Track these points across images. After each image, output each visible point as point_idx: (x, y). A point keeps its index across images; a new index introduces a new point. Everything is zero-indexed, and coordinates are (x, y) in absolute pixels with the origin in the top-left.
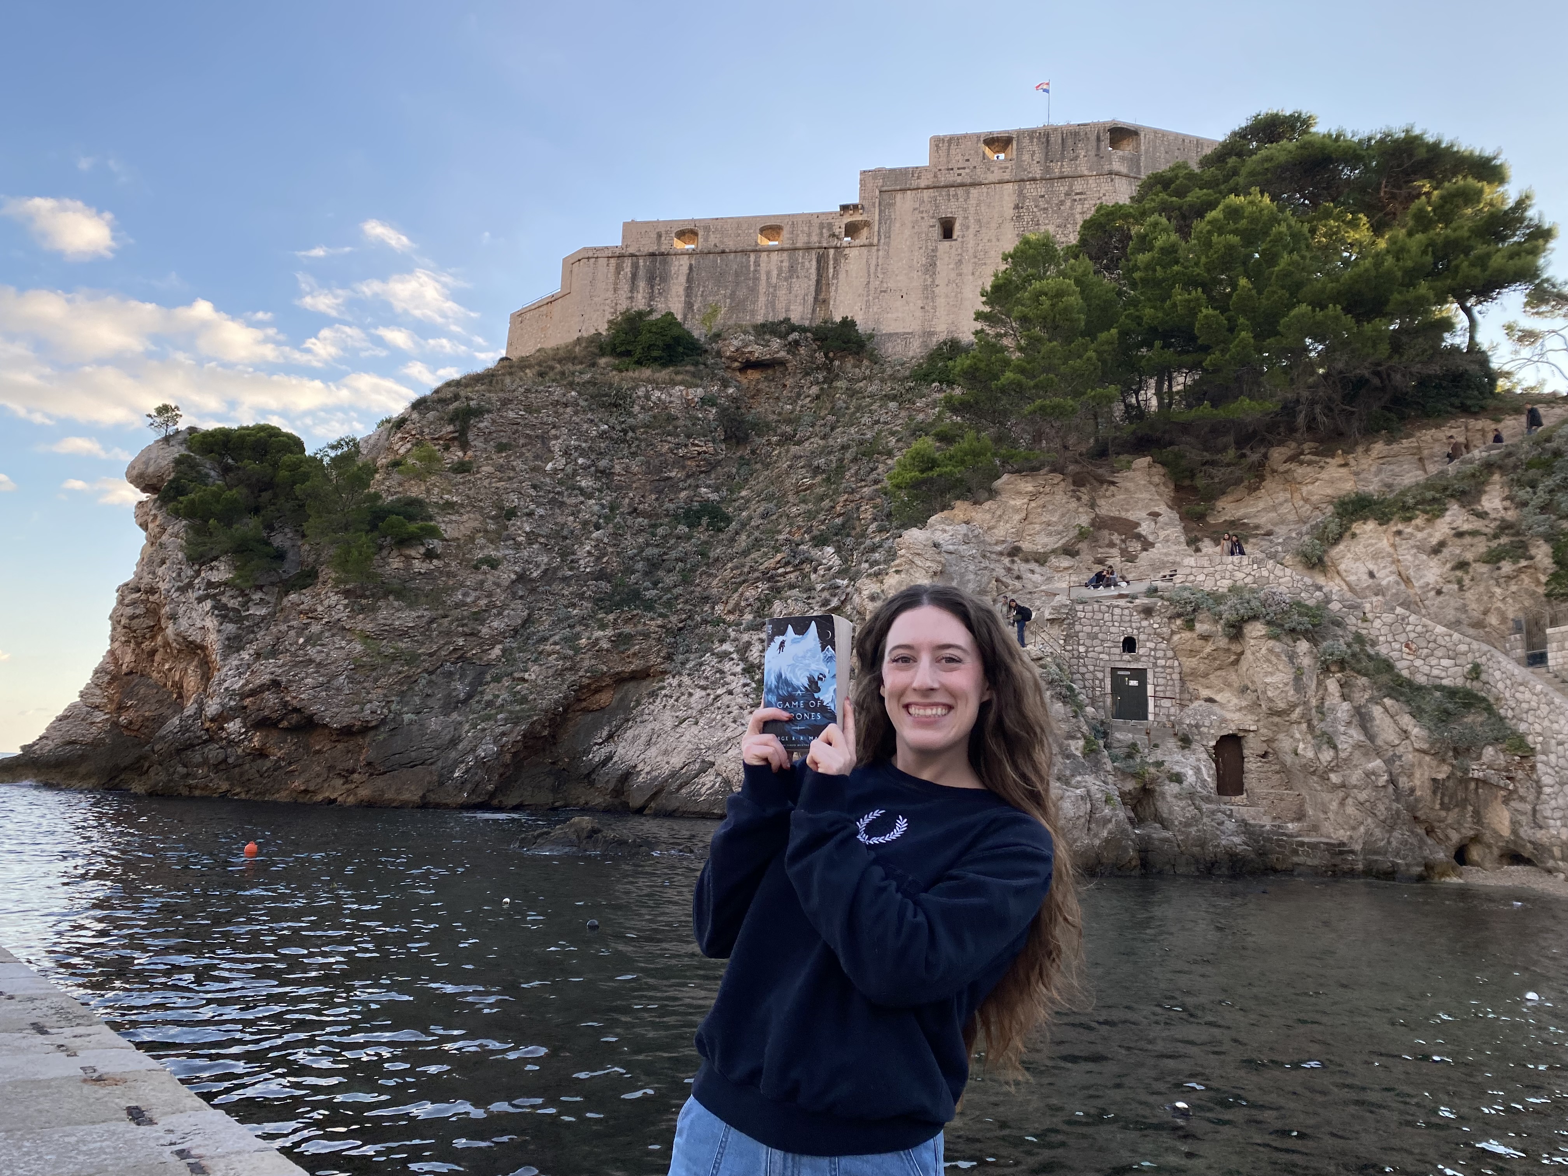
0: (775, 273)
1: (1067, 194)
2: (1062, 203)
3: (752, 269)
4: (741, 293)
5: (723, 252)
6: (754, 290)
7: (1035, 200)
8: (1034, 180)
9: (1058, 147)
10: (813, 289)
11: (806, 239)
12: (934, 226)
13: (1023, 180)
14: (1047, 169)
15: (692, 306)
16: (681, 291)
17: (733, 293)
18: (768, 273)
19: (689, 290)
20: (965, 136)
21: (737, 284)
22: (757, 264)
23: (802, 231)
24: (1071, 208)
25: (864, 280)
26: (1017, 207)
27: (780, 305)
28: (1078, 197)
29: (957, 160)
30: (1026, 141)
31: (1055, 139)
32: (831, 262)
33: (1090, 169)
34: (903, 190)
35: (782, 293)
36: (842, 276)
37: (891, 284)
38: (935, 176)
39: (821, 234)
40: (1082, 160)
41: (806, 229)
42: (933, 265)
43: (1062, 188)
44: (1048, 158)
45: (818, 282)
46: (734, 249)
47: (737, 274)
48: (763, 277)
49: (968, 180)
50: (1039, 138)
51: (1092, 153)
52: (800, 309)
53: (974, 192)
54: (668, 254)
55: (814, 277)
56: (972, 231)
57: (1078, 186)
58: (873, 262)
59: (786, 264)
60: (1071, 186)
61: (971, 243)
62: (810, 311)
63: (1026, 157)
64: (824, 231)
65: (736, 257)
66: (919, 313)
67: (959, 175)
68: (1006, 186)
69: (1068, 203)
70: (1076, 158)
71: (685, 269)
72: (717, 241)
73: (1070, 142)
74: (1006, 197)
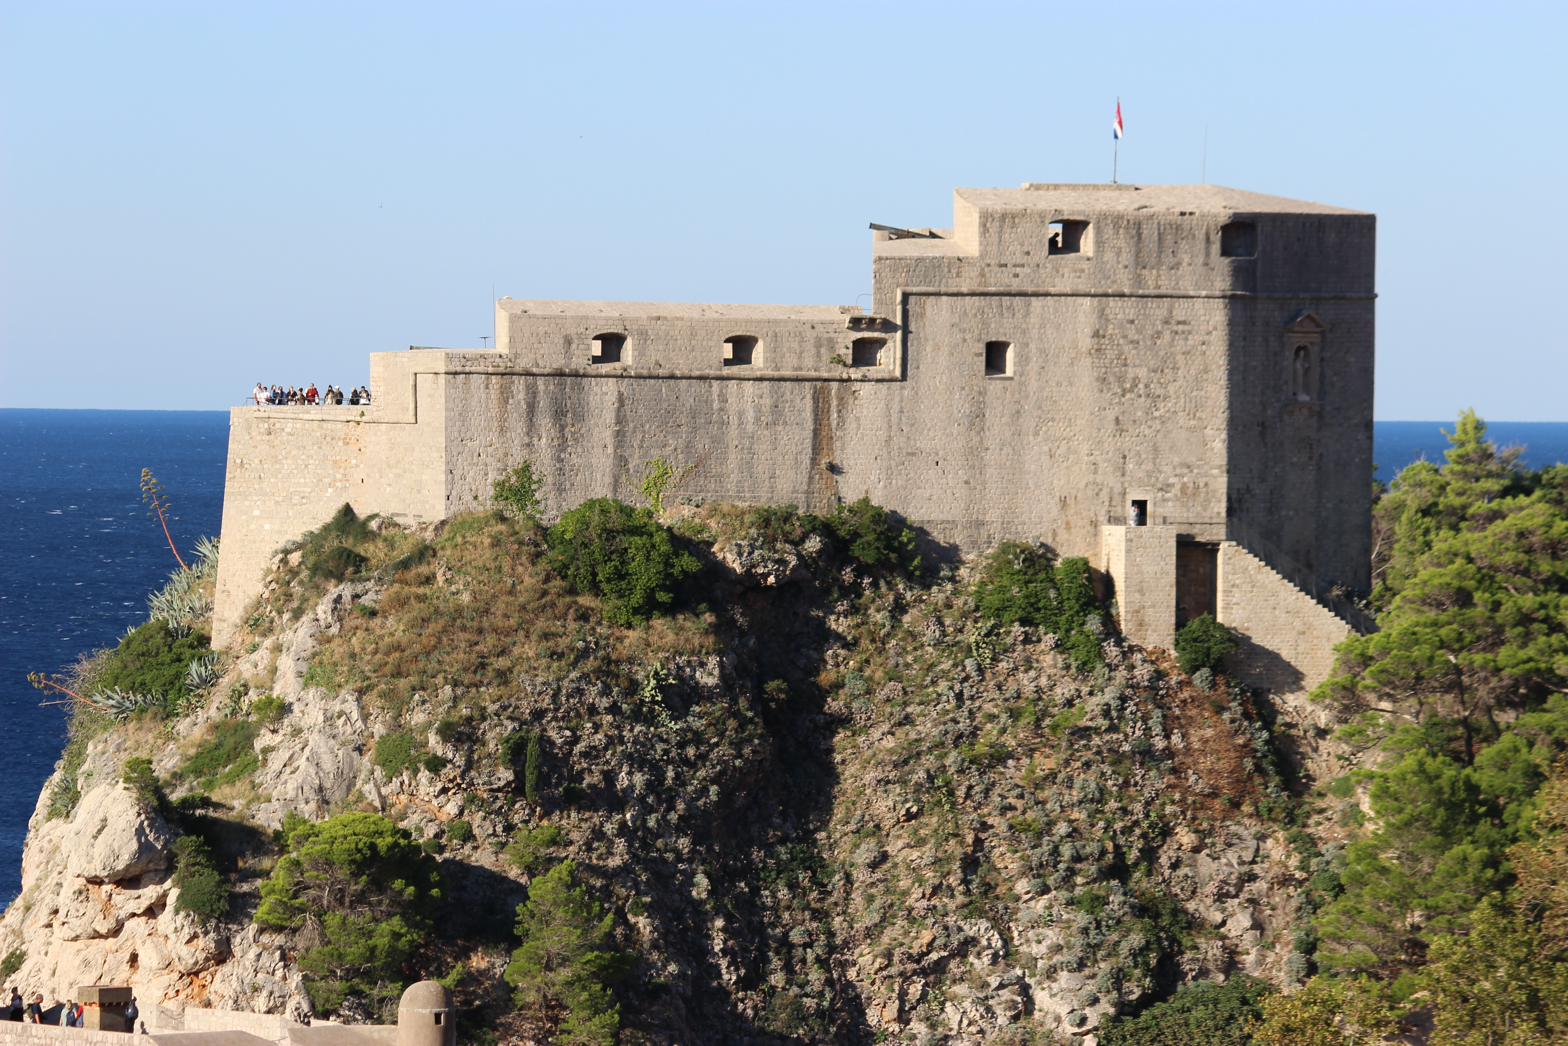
0: (750, 415)
1: (1166, 322)
2: (1159, 334)
3: (716, 405)
4: (702, 444)
5: (672, 377)
6: (718, 441)
7: (1121, 326)
8: (1122, 295)
9: (1154, 246)
10: (808, 443)
11: (795, 362)
12: (981, 354)
13: (1106, 295)
14: (1138, 280)
15: (626, 463)
16: (608, 437)
17: (688, 445)
18: (741, 414)
19: (620, 436)
20: (1024, 213)
21: (695, 429)
22: (723, 399)
23: (789, 349)
24: (1171, 344)
25: (882, 434)
26: (1096, 334)
27: (761, 469)
28: (1181, 328)
29: (1014, 253)
30: (1109, 232)
31: (1149, 232)
32: (834, 403)
33: (1197, 286)
34: (938, 294)
35: (762, 448)
36: (851, 425)
37: (922, 443)
38: (982, 275)
39: (818, 354)
40: (1184, 269)
41: (795, 345)
42: (980, 415)
43: (1158, 310)
44: (1140, 263)
45: (816, 433)
46: (686, 373)
47: (694, 415)
48: (733, 420)
49: (1030, 289)
50: (1127, 228)
51: (1201, 259)
52: (791, 474)
53: (1035, 302)
54: (585, 376)
55: (810, 425)
56: (1034, 366)
57: (1181, 309)
58: (896, 407)
59: (767, 401)
60: (1170, 312)
61: (1033, 385)
62: (806, 480)
63: (1109, 256)
64: (823, 350)
65: (690, 386)
66: (961, 491)
67: (1016, 276)
68: (1080, 300)
69: (1167, 336)
70: (1176, 266)
71: (611, 398)
72: (660, 357)
73: (1169, 239)
74: (1082, 318)
